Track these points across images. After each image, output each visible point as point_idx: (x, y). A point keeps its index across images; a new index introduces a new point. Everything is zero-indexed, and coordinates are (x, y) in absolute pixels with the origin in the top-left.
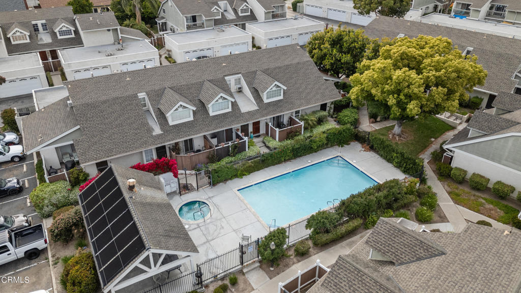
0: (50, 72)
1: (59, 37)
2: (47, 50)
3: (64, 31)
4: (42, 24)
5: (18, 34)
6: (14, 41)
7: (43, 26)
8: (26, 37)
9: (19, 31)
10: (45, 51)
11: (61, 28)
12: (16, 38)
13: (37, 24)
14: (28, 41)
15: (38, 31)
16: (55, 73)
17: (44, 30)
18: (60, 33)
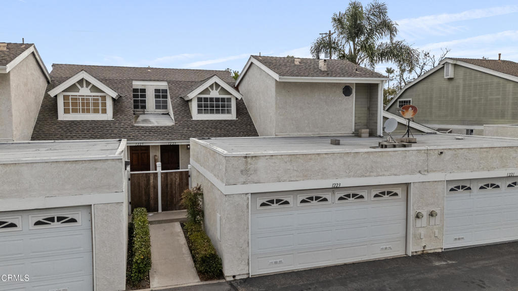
0: (149, 211)
1: (196, 116)
2: (155, 143)
3: (211, 99)
4: (157, 91)
5: (84, 91)
6: (66, 111)
7: (157, 96)
8: (104, 105)
9: (88, 83)
10: (147, 148)
11: (206, 91)
12: (75, 104)
13: (143, 91)
14: (109, 116)
15: (144, 107)
16: (161, 215)
17: (157, 107)
18: (199, 106)
